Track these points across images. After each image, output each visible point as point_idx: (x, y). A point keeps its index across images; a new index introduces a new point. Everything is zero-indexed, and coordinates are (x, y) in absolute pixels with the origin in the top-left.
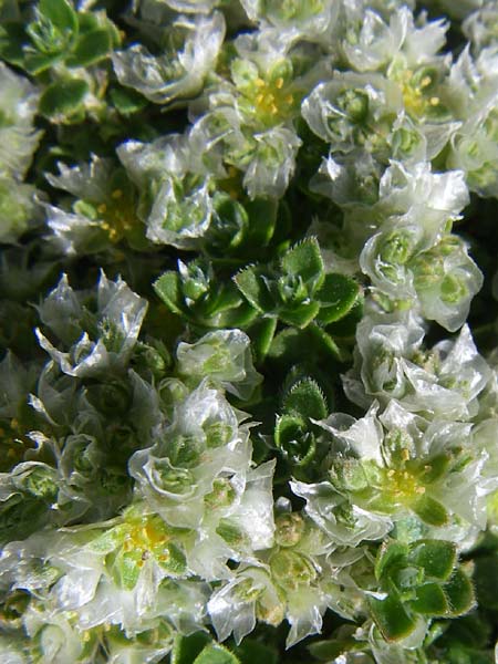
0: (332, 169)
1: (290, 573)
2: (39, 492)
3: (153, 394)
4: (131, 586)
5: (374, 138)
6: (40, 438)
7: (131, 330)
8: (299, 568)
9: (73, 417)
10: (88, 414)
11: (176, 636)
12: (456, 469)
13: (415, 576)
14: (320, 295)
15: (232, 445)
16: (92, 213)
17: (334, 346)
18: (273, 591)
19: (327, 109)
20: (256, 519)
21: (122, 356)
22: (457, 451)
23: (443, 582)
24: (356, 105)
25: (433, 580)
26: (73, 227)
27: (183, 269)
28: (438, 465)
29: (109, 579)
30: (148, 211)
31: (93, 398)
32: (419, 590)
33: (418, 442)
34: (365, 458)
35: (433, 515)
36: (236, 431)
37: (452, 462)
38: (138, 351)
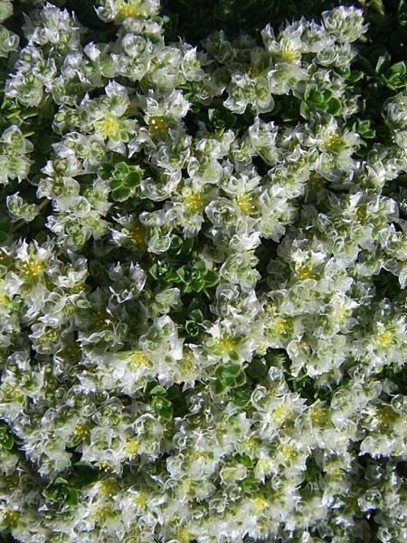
0: (214, 232)
1: (186, 370)
2: (107, 340)
3: (147, 310)
4: (135, 372)
5: (230, 223)
6: (108, 321)
7: (141, 287)
8: (189, 368)
9: (120, 314)
10: (125, 315)
11: (146, 381)
12: (244, 342)
13: (226, 375)
14: (206, 278)
15: (172, 335)
16: (128, 232)
17: (208, 295)
18: (179, 374)
19: (214, 210)
20: (177, 354)
21: (137, 296)
22: (244, 336)
23: (235, 376)
24: (224, 211)
25: (232, 375)
26: (121, 238)
27: (159, 263)
28: (238, 340)
29: (129, 370)
30: (149, 239)
31: (127, 310)
32: (227, 379)
33: (232, 332)
34: (214, 337)
35: (234, 356)
36: (173, 329)
37: (243, 339)
38: (142, 293)
